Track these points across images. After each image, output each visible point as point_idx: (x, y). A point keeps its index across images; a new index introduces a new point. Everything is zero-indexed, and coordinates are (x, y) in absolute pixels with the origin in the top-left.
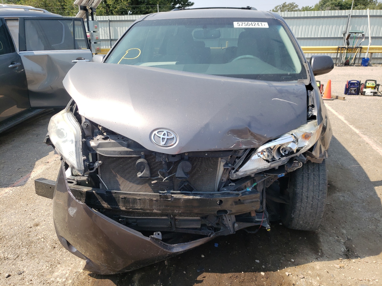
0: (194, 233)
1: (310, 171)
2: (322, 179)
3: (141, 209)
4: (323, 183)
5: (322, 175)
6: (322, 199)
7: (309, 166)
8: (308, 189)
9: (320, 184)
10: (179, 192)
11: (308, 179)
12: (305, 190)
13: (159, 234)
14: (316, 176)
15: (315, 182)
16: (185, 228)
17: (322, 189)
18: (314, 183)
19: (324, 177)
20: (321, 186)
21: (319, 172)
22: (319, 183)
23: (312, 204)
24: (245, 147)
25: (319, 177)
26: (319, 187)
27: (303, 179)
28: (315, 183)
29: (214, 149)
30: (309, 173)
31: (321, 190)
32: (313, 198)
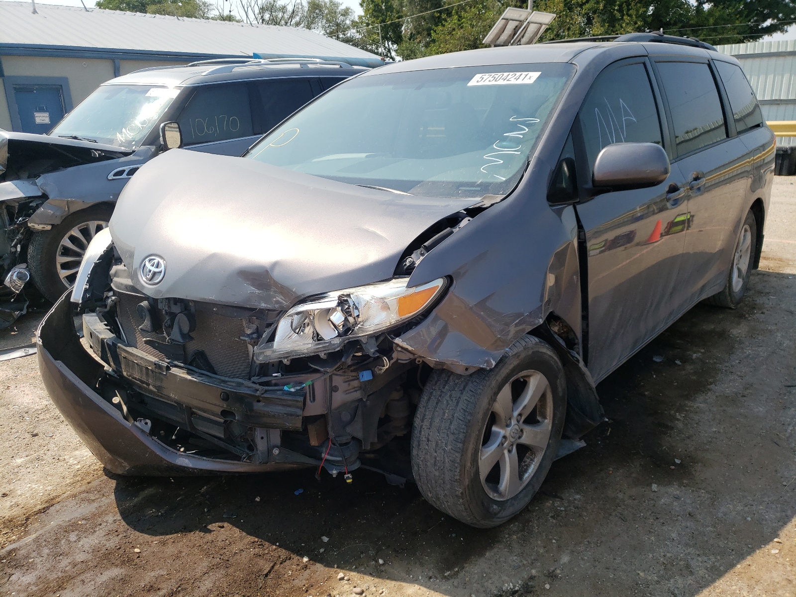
0: (223, 446)
1: (447, 387)
2: (462, 411)
3: (139, 380)
4: (461, 418)
5: (465, 401)
6: (452, 451)
7: (451, 378)
8: (431, 424)
9: (455, 418)
10: (182, 365)
11: (437, 403)
12: (426, 423)
13: (146, 423)
14: (454, 399)
15: (447, 411)
16: (210, 435)
17: (455, 431)
18: (444, 414)
19: (468, 405)
20: (455, 423)
21: (462, 394)
22: (453, 416)
23: (435, 458)
24: (266, 305)
25: (458, 403)
26: (451, 423)
27: (429, 400)
28: (446, 414)
29: (210, 300)
30: (444, 390)
31: (452, 432)
32: (437, 444)
